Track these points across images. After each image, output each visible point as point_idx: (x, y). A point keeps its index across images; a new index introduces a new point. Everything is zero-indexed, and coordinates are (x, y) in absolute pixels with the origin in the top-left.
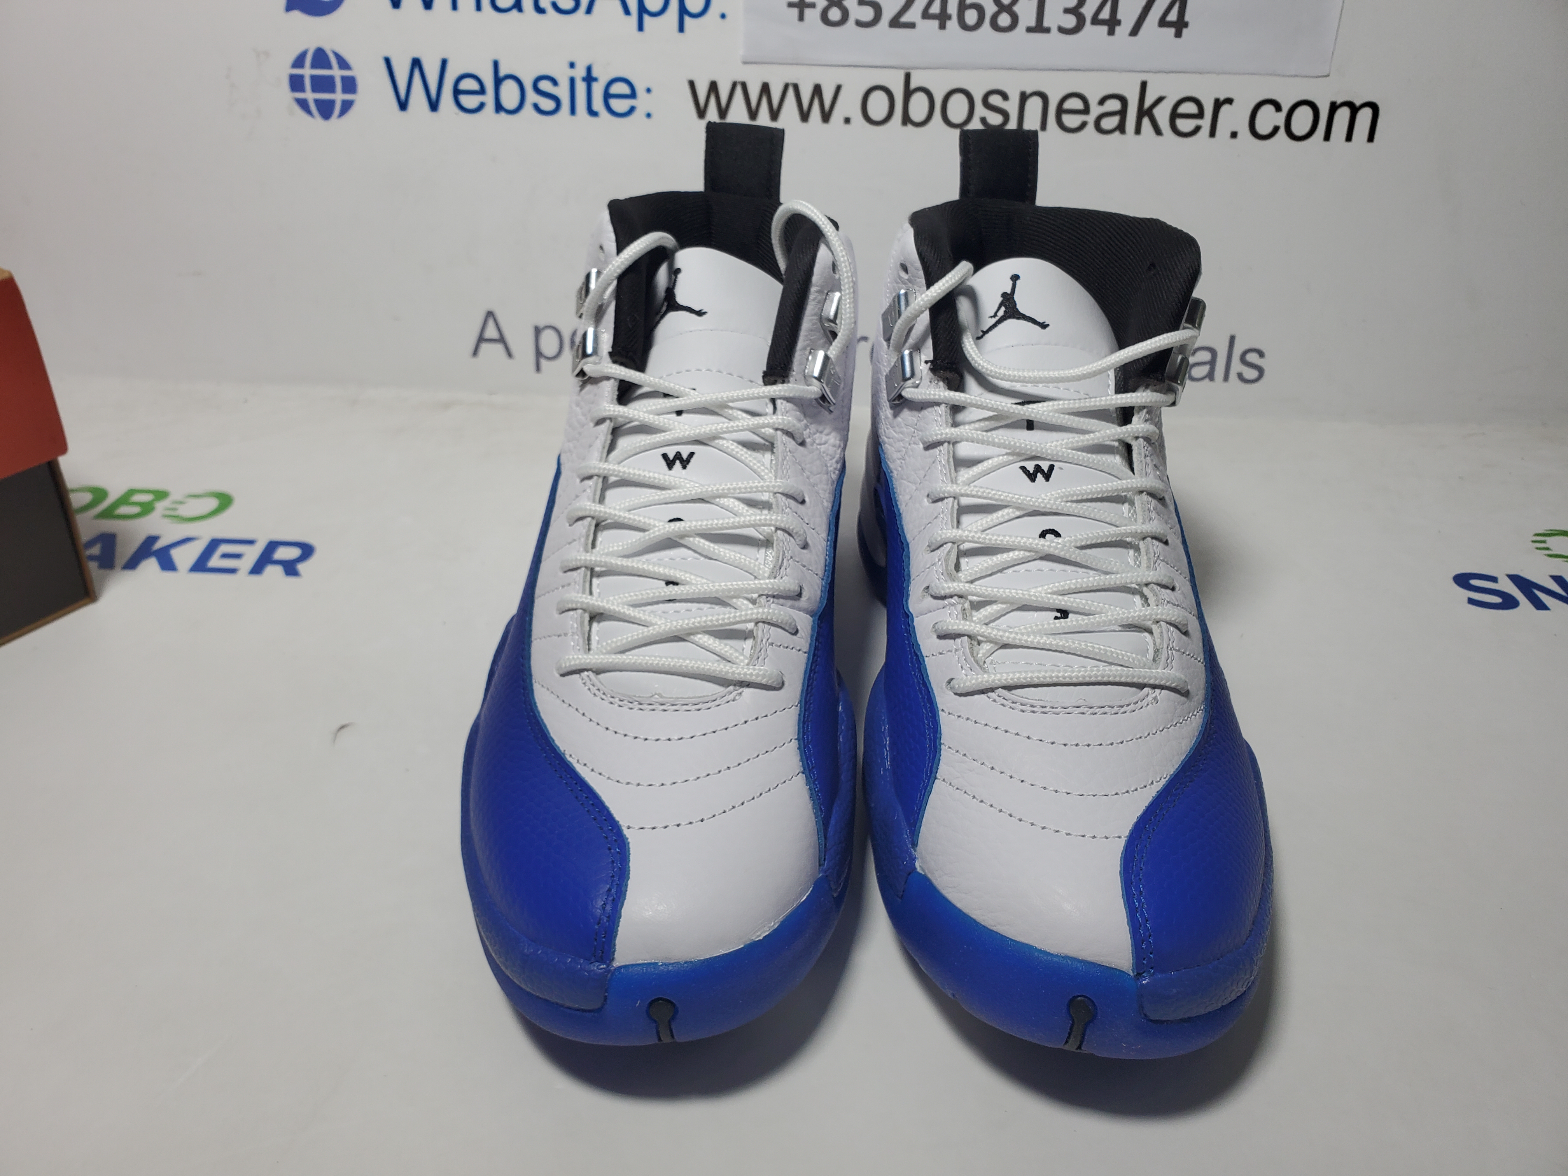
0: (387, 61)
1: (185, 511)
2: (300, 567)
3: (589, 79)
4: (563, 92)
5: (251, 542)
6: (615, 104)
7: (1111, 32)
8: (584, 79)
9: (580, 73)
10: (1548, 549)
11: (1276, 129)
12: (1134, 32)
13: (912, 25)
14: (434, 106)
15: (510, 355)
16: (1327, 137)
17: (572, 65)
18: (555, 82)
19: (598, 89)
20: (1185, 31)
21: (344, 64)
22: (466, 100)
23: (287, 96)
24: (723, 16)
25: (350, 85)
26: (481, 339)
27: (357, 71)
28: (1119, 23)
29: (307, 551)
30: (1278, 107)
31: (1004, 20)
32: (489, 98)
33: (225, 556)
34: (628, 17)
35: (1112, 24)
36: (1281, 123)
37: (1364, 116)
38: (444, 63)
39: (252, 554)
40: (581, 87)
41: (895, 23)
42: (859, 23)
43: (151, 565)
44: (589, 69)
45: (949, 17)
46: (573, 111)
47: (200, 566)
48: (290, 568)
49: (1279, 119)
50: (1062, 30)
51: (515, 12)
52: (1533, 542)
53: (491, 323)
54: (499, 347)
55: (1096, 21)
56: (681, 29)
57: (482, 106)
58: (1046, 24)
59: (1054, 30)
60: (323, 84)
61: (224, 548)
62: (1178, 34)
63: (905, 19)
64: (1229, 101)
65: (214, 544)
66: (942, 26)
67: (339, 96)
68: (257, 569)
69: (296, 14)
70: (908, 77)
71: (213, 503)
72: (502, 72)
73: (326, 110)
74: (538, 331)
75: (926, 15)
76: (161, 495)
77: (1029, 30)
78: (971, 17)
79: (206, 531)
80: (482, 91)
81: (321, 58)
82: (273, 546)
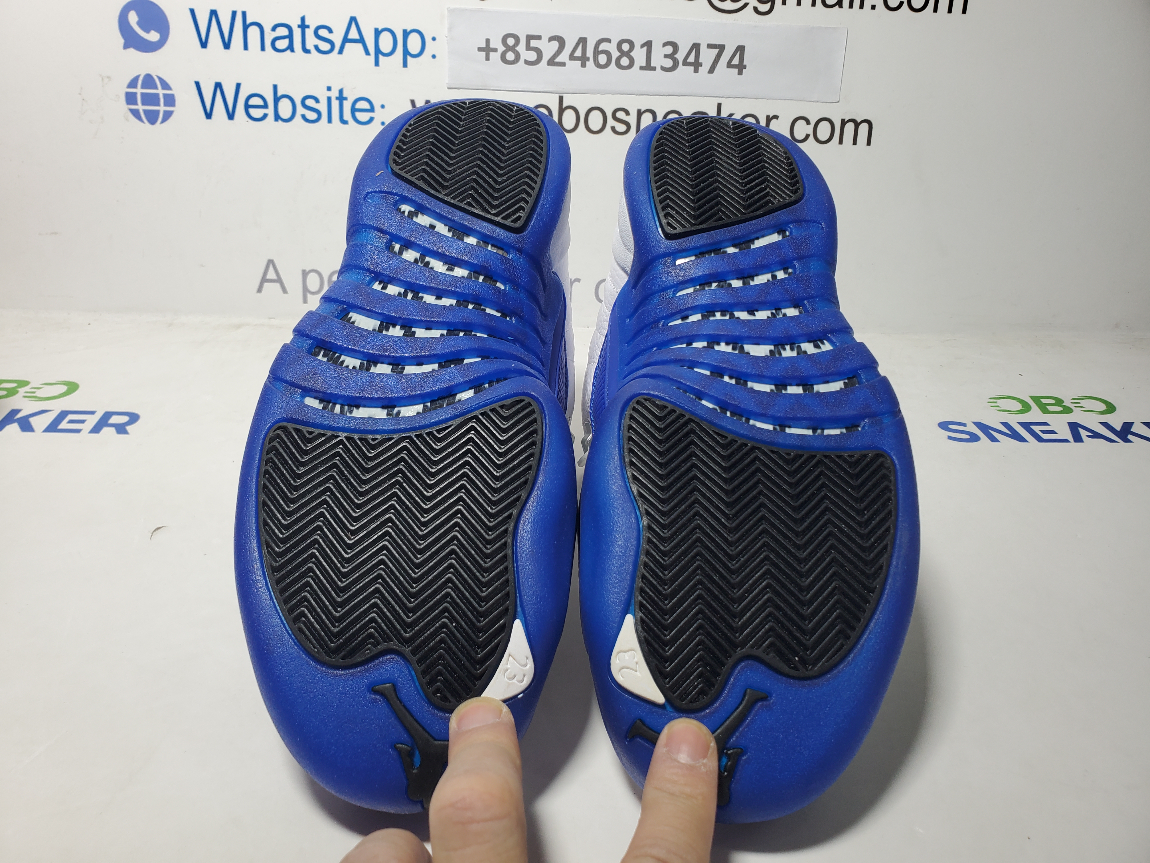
0: (197, 84)
1: (39, 393)
2: (128, 428)
3: (341, 98)
4: (322, 107)
5: (92, 413)
6: (360, 116)
7: (696, 71)
8: (337, 98)
9: (334, 94)
10: (998, 406)
11: (807, 136)
12: (711, 71)
13: (563, 64)
14: (231, 116)
15: (285, 291)
16: (841, 142)
17: (329, 89)
18: (317, 101)
19: (347, 106)
20: (744, 70)
21: (165, 86)
22: (253, 112)
23: (123, 107)
24: (434, 57)
25: (170, 100)
26: (264, 280)
27: (175, 91)
28: (701, 65)
29: (134, 418)
30: (808, 122)
31: (625, 61)
32: (270, 111)
33: (71, 422)
34: (368, 57)
35: (697, 65)
36: (811, 132)
37: (864, 128)
38: (238, 86)
39: (92, 421)
40: (335, 104)
41: (551, 62)
42: (527, 62)
43: (13, 428)
44: (341, 91)
45: (588, 59)
46: (330, 121)
47: (53, 427)
48: (121, 429)
49: (810, 129)
50: (663, 69)
51: (288, 51)
52: (989, 402)
53: (271, 269)
54: (278, 285)
55: (685, 63)
56: (405, 65)
57: (265, 116)
58: (653, 64)
59: (658, 68)
60: (150, 99)
61: (71, 417)
62: (740, 73)
63: (558, 60)
64: (776, 117)
65: (63, 415)
66: (583, 65)
67: (162, 108)
68: (96, 429)
69: (131, 51)
70: (561, 99)
71: (64, 389)
72: (280, 93)
73: (152, 118)
74: (305, 274)
75: (572, 57)
76: (24, 383)
77: (642, 68)
78: (603, 59)
79: (57, 407)
80: (265, 106)
81: (149, 81)
82: (108, 415)
